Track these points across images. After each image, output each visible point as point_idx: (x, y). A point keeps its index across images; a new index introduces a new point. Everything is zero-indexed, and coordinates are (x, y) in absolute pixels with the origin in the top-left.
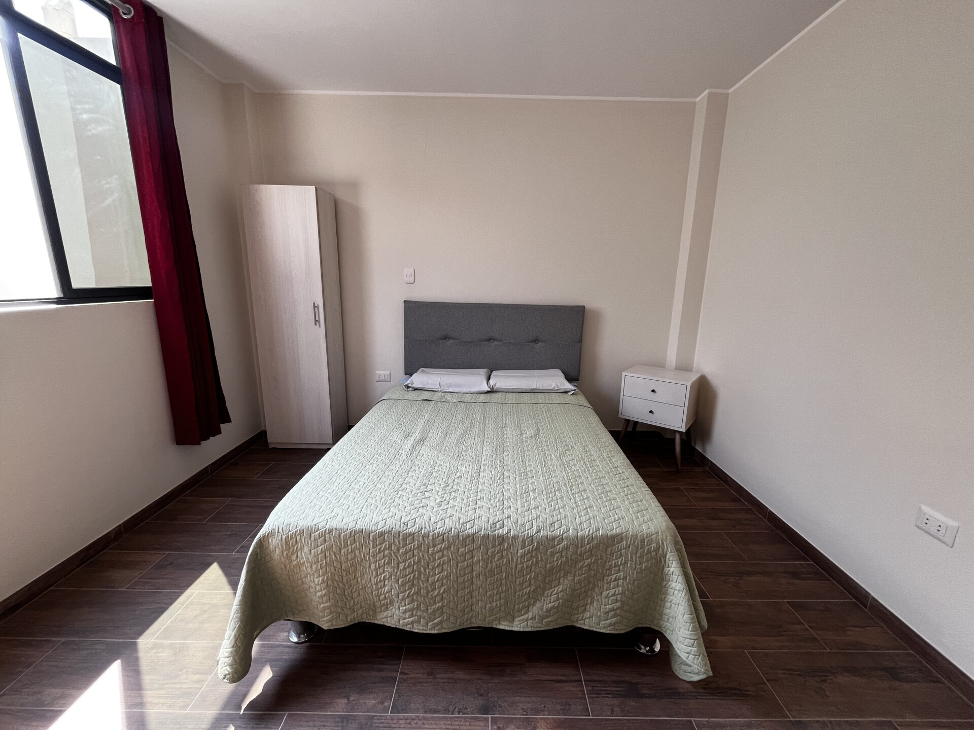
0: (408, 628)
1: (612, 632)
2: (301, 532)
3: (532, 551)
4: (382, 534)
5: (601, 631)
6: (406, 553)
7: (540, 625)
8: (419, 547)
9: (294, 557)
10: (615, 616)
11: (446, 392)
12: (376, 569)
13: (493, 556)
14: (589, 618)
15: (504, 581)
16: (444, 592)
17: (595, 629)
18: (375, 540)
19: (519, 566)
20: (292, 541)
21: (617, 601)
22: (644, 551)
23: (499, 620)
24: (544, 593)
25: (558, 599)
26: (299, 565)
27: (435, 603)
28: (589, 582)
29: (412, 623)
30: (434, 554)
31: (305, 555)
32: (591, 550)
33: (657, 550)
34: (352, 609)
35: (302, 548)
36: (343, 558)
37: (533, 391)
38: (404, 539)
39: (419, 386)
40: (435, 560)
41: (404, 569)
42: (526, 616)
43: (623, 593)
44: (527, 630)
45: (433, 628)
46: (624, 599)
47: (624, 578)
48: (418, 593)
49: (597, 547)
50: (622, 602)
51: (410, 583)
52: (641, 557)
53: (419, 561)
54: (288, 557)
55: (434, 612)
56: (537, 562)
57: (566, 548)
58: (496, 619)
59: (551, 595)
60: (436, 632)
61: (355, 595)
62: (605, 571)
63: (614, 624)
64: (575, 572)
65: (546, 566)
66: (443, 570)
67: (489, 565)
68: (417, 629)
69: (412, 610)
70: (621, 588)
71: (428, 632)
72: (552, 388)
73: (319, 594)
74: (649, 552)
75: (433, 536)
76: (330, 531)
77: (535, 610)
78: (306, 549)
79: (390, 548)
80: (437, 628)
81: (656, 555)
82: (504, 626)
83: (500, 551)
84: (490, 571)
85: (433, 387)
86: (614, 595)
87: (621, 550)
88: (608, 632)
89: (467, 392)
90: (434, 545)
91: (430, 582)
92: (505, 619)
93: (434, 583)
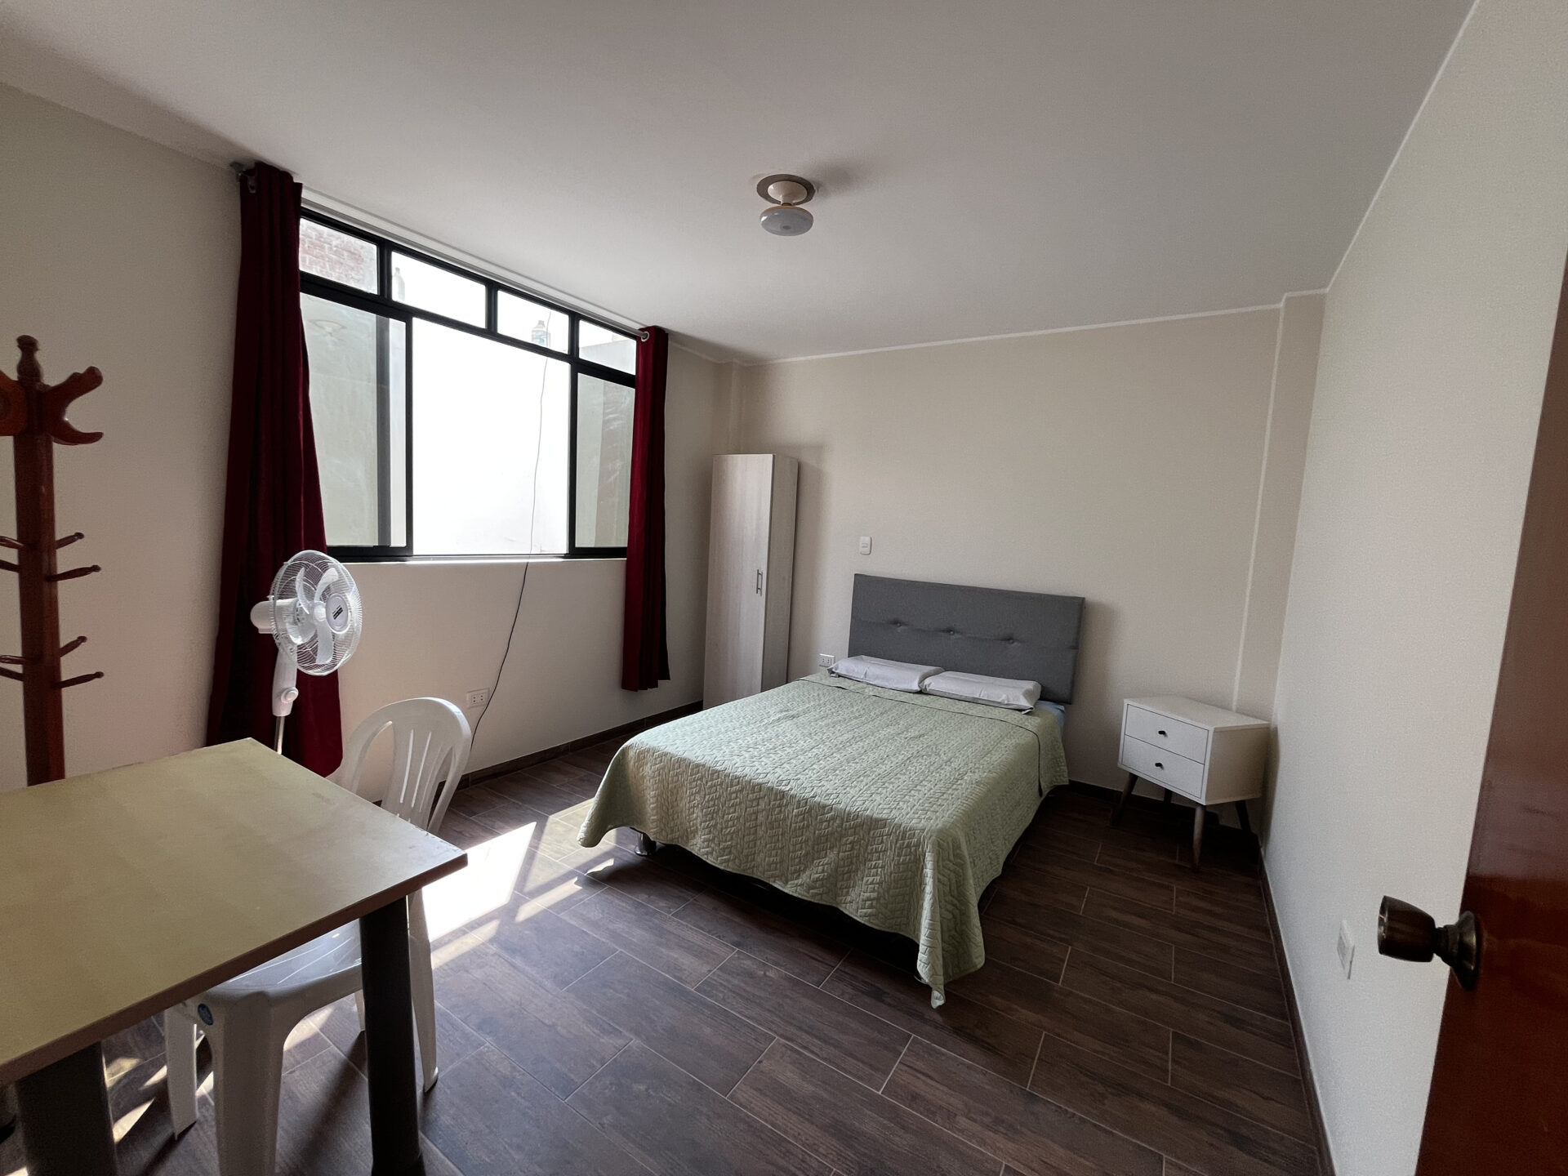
0: (704, 858)
1: (866, 923)
2: (648, 751)
3: (804, 814)
4: (698, 766)
5: (858, 920)
6: (711, 787)
7: (805, 894)
8: (721, 784)
9: (641, 769)
10: (871, 907)
12: (690, 796)
13: (773, 809)
14: (851, 902)
15: (780, 837)
16: (734, 832)
17: (853, 916)
18: (692, 769)
19: (793, 825)
20: (643, 755)
21: (873, 891)
22: (904, 843)
23: (775, 877)
24: (813, 861)
25: (823, 871)
26: (643, 777)
27: (726, 841)
28: (851, 863)
29: (707, 854)
30: (731, 794)
31: (648, 770)
32: (855, 827)
33: (918, 845)
34: (672, 831)
35: (647, 764)
36: (670, 779)
37: (974, 701)
38: (713, 774)
39: (843, 672)
40: (731, 800)
41: (708, 801)
42: (796, 882)
43: (880, 883)
44: (795, 895)
45: (721, 863)
46: (881, 890)
47: (883, 867)
48: (715, 826)
49: (861, 825)
50: (879, 893)
51: (710, 816)
52: (901, 848)
53: (720, 796)
54: (638, 769)
55: (724, 849)
56: (808, 826)
57: (833, 819)
58: (772, 876)
59: (818, 866)
60: (722, 868)
61: (676, 817)
62: (866, 854)
63: (870, 915)
64: (840, 847)
65: (815, 833)
66: (734, 812)
67: (770, 817)
68: (710, 860)
69: (708, 840)
70: (879, 878)
71: (717, 866)
73: (652, 806)
74: (909, 846)
75: (733, 776)
76: (666, 754)
77: (804, 878)
78: (649, 765)
79: (701, 779)
80: (724, 864)
81: (915, 851)
82: (778, 885)
83: (780, 806)
84: (770, 823)
85: (856, 676)
86: (872, 883)
87: (883, 836)
88: (863, 922)
89: (891, 688)
90: (732, 786)
91: (725, 818)
92: (779, 877)
93: (727, 821)
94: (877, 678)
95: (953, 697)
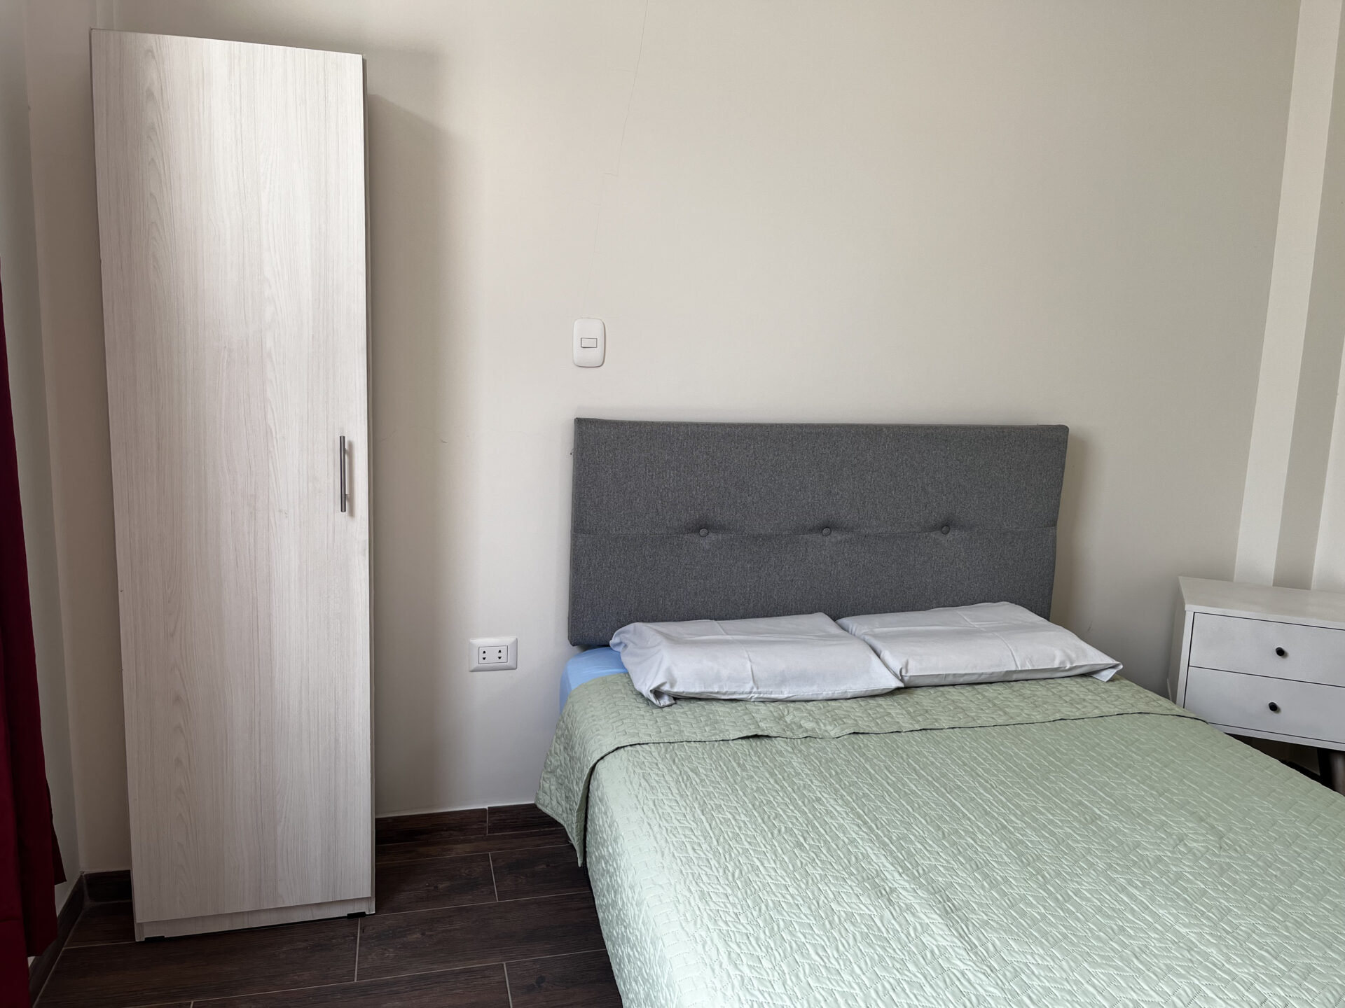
11: (775, 701)
37: (1006, 680)
39: (696, 689)
72: (1056, 665)
85: (733, 690)
89: (835, 697)
94: (783, 680)
95: (961, 680)
